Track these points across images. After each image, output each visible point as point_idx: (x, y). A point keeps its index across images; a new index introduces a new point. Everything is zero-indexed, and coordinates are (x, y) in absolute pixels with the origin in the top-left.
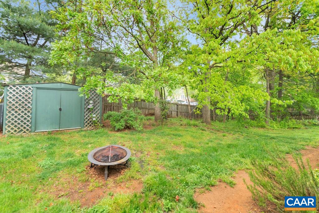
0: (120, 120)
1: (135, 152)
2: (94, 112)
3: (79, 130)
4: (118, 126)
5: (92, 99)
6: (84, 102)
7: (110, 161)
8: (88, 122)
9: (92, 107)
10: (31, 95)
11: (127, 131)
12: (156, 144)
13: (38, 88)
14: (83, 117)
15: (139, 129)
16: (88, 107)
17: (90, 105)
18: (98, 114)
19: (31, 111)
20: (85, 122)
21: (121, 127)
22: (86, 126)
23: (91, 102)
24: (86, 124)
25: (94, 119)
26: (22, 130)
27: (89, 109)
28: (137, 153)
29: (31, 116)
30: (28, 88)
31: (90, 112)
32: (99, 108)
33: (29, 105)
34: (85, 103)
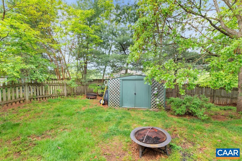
0: (181, 106)
1: (184, 141)
2: (159, 97)
3: (146, 109)
4: (178, 111)
5: (157, 86)
6: (150, 89)
7: (144, 141)
8: (154, 104)
9: (157, 93)
10: (119, 84)
11: (187, 117)
12: (220, 140)
13: (123, 80)
14: (150, 100)
15: (203, 118)
16: (154, 93)
17: (155, 91)
18: (162, 99)
19: (119, 94)
20: (151, 104)
21: (181, 113)
22: (152, 107)
23: (156, 89)
24: (152, 106)
25: (158, 103)
26: (116, 105)
27: (154, 94)
28: (187, 143)
29: (119, 97)
30: (118, 80)
31: (156, 97)
32: (163, 94)
33: (119, 90)
34: (152, 89)
